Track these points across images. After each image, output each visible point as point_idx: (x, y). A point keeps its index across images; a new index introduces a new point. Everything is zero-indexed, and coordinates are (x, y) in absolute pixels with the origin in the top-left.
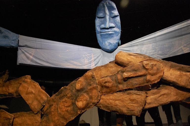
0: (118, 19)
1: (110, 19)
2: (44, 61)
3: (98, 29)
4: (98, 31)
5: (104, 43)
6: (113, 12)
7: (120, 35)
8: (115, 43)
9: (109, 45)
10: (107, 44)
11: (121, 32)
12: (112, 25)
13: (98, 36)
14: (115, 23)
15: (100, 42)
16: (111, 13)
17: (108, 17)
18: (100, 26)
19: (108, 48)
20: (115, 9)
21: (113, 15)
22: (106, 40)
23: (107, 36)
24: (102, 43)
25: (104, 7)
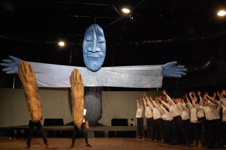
0: (104, 45)
1: (97, 43)
2: (44, 83)
3: (85, 50)
4: (85, 52)
5: (90, 64)
6: (100, 38)
7: (104, 58)
8: (99, 65)
9: (94, 66)
10: (93, 65)
11: (106, 56)
12: (98, 49)
13: (85, 56)
14: (101, 47)
15: (86, 62)
16: (98, 39)
17: (95, 42)
18: (87, 48)
19: (93, 69)
20: (103, 36)
21: (100, 41)
22: (92, 61)
23: (93, 58)
24: (88, 64)
25: (93, 32)
